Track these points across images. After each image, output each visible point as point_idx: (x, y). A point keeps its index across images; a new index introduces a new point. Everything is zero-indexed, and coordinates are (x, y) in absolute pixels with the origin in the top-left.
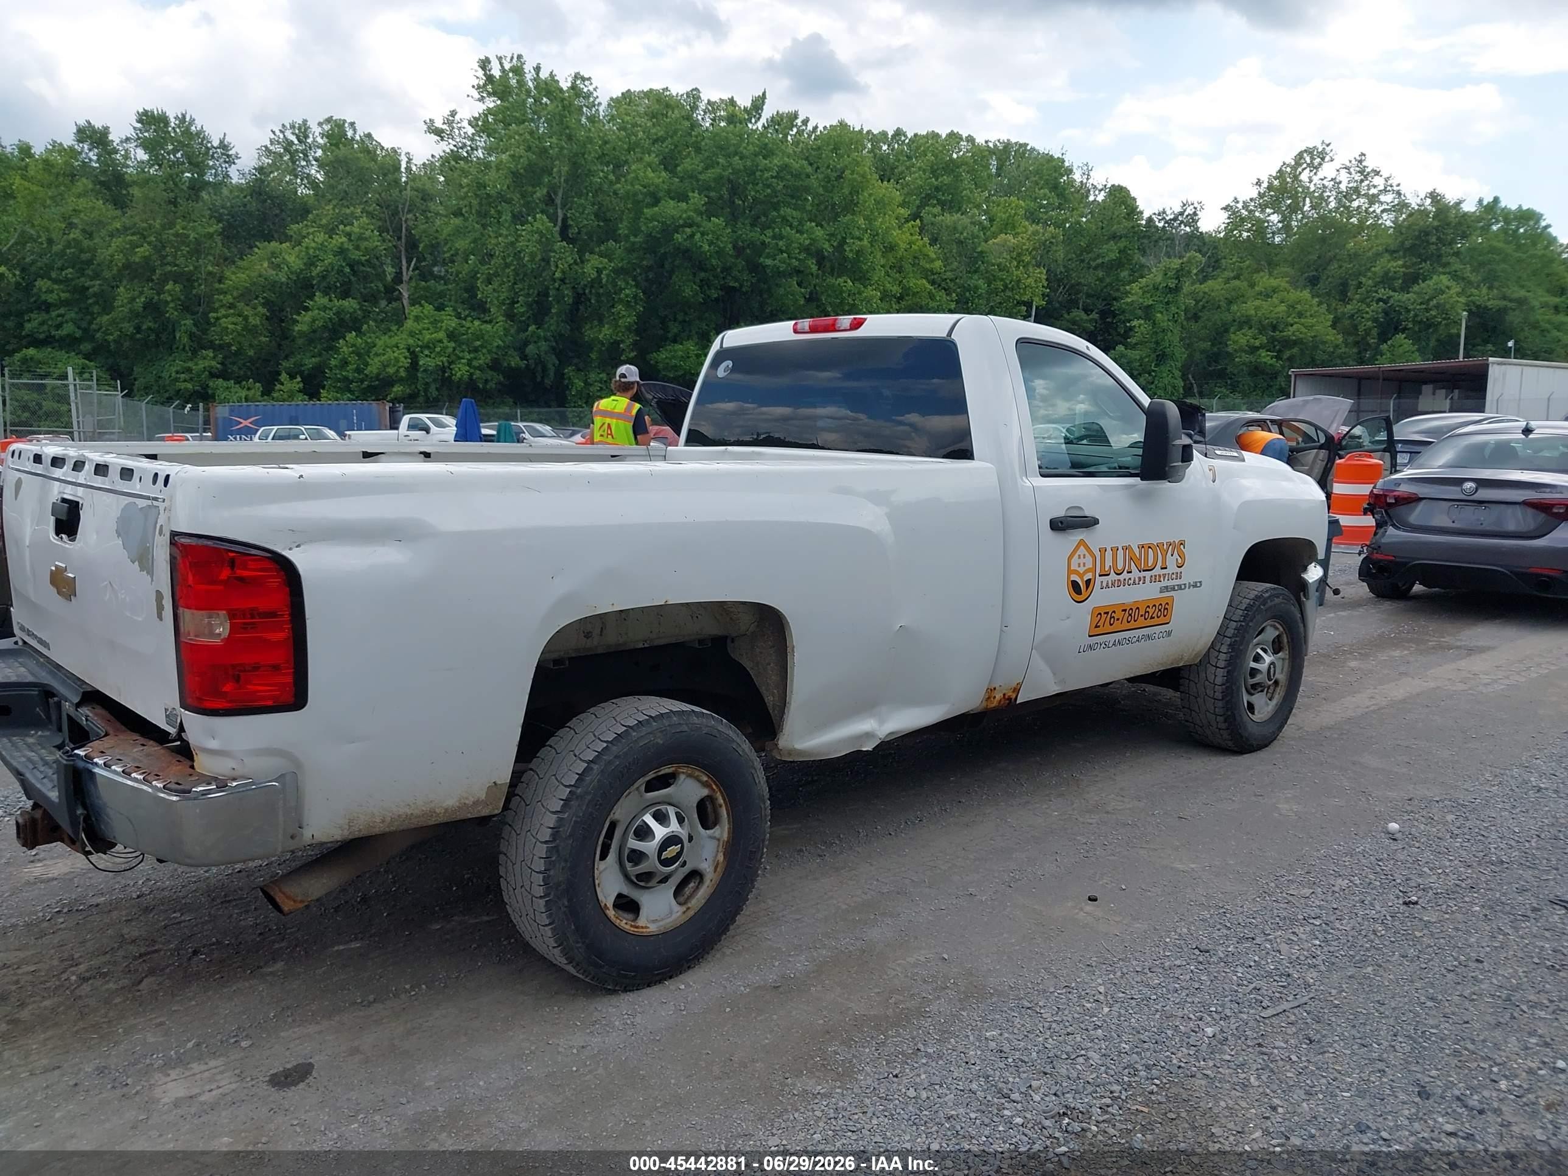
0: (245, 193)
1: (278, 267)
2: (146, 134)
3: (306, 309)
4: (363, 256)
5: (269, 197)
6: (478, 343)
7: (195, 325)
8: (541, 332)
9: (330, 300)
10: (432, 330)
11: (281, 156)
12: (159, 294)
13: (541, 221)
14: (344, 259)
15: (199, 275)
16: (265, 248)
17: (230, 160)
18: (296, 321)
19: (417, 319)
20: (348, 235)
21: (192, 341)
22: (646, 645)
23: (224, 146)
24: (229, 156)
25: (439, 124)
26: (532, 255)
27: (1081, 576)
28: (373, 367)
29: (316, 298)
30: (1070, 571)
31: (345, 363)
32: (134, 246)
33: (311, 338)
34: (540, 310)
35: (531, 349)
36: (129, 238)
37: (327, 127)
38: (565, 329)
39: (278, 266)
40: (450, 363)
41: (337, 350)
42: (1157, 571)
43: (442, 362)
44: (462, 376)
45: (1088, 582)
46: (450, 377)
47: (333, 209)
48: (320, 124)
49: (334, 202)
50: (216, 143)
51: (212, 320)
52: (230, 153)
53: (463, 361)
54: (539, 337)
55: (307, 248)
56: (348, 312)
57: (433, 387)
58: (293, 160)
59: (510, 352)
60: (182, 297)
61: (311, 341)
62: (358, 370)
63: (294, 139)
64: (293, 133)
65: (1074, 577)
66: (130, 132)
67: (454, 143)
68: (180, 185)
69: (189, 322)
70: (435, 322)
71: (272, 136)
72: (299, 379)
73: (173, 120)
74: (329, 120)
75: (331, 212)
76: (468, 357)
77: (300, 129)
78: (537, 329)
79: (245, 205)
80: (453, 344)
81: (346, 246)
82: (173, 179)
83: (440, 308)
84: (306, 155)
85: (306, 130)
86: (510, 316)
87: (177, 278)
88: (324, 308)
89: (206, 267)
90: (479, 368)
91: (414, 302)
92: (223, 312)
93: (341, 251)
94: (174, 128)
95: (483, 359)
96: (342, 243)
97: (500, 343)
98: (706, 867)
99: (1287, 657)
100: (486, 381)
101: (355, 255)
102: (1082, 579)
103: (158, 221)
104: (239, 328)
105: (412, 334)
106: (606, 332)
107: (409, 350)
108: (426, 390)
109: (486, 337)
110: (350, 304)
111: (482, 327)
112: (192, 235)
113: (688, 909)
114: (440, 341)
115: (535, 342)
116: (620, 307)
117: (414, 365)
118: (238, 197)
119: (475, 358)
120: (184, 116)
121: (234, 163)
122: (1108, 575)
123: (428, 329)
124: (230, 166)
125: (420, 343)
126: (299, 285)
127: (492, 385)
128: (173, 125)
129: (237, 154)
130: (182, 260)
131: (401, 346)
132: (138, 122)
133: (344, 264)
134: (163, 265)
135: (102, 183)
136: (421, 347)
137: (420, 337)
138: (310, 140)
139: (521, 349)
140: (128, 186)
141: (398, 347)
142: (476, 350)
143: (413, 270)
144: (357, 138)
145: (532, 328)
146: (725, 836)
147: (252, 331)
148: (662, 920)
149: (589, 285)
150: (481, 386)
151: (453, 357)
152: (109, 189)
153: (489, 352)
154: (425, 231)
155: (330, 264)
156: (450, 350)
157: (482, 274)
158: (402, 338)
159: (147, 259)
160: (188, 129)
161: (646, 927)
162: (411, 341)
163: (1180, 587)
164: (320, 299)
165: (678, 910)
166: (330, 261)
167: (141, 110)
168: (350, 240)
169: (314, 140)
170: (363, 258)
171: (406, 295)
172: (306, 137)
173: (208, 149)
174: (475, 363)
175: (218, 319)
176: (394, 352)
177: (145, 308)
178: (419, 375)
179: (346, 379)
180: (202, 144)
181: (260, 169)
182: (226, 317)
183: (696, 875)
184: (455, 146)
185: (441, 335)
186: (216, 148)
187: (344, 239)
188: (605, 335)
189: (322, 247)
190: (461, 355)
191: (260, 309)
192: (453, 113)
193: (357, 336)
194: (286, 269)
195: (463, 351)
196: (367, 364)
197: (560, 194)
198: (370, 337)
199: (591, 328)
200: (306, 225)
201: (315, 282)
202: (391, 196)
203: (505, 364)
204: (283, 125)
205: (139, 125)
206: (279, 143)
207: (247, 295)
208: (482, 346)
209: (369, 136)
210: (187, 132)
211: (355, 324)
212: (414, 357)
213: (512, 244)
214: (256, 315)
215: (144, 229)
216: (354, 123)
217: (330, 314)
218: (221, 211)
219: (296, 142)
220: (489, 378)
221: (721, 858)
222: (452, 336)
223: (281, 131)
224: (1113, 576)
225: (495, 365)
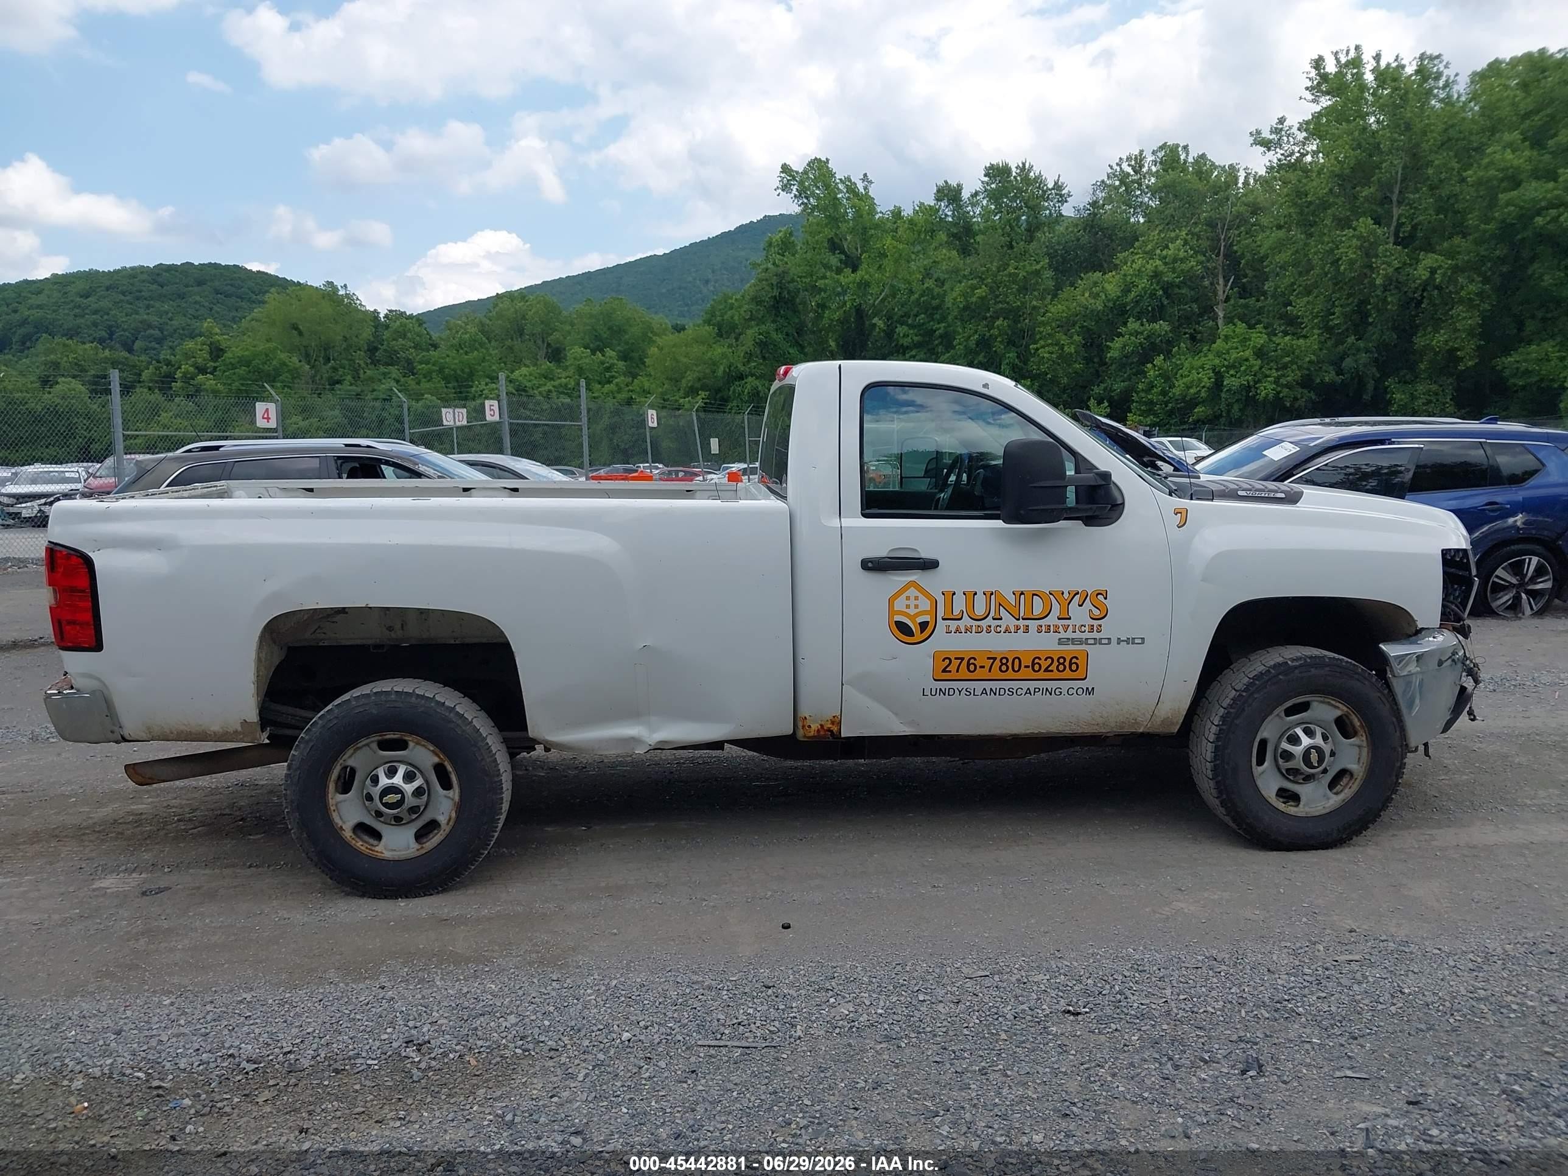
0: (1079, 228)
1: (1096, 296)
2: (993, 186)
3: (1120, 335)
4: (1177, 278)
5: (1101, 230)
6: (1288, 359)
7: (1018, 357)
8: (1361, 344)
9: (1142, 325)
10: (1240, 349)
11: (1117, 188)
12: (989, 331)
13: (1365, 224)
14: (1158, 283)
15: (1025, 310)
16: (1088, 279)
17: (1063, 199)
18: (1109, 348)
19: (1227, 338)
20: (1163, 258)
21: (1015, 373)
22: (457, 642)
23: (1058, 186)
24: (1061, 196)
25: (1266, 134)
26: (1352, 262)
27: (912, 618)
28: (1179, 388)
29: (1129, 324)
30: (891, 611)
31: (1152, 386)
32: (973, 288)
33: (1123, 363)
34: (1359, 321)
35: (1348, 363)
36: (970, 282)
37: (1161, 154)
38: (1391, 337)
39: (1098, 295)
40: (1256, 383)
41: (1144, 373)
42: (1052, 620)
43: (1248, 381)
44: (1267, 395)
45: (923, 626)
46: (1255, 396)
47: (1159, 234)
48: (1154, 153)
49: (1160, 228)
50: (1050, 186)
51: (1033, 351)
52: (1063, 192)
53: (1269, 379)
54: (1358, 350)
55: (1125, 275)
56: (1160, 336)
57: (1236, 407)
58: (1128, 191)
59: (1324, 368)
60: (1010, 333)
61: (1122, 366)
62: (1164, 393)
63: (1130, 170)
64: (1129, 165)
65: (897, 618)
66: (979, 186)
67: (1282, 152)
68: (1016, 228)
69: (1012, 355)
70: (1245, 340)
71: (1110, 171)
72: (1106, 404)
73: (1014, 170)
74: (1161, 148)
75: (1157, 237)
76: (1275, 375)
77: (1136, 158)
78: (1357, 340)
79: (1078, 240)
80: (1259, 362)
81: (1161, 268)
82: (1011, 225)
83: (1251, 327)
84: (1140, 185)
85: (1141, 160)
86: (1328, 329)
87: (1006, 313)
88: (1137, 333)
89: (1031, 302)
90: (1288, 386)
91: (1229, 320)
92: (1042, 342)
93: (1156, 275)
94: (1015, 177)
95: (1292, 375)
96: (1156, 266)
97: (1313, 357)
98: (442, 819)
99: (1365, 744)
100: (1296, 399)
101: (1168, 277)
102: (914, 622)
103: (995, 264)
104: (1054, 356)
105: (1219, 354)
106: (1440, 339)
107: (1214, 371)
108: (1229, 412)
109: (1297, 352)
110: (1162, 327)
111: (1294, 342)
112: (1022, 274)
113: (422, 848)
114: (1247, 360)
115: (1354, 355)
116: (1461, 308)
117: (1218, 384)
118: (1072, 232)
119: (1283, 375)
120: (1024, 164)
121: (1066, 201)
122: (960, 619)
123: (1237, 348)
124: (1063, 205)
125: (1226, 363)
126: (1115, 312)
127: (1301, 403)
128: (1014, 174)
129: (1069, 192)
130: (1011, 297)
131: (1207, 367)
132: (985, 176)
133: (1157, 288)
134: (996, 303)
135: (954, 235)
136: (1227, 367)
137: (1227, 357)
138: (1145, 170)
139: (1337, 364)
140: (975, 234)
141: (1203, 368)
142: (1285, 367)
143: (1231, 288)
144: (1191, 160)
145: (1351, 339)
146: (457, 798)
147: (1066, 359)
148: (400, 851)
149: (1421, 288)
150: (1288, 405)
151: (1259, 376)
152: (960, 239)
153: (1300, 368)
154: (1247, 246)
155: (1143, 289)
156: (1257, 368)
157: (1300, 286)
158: (1210, 360)
159: (982, 298)
160: (1027, 175)
161: (382, 853)
162: (1217, 361)
163: (1098, 641)
164: (1133, 325)
165: (414, 845)
166: (1143, 285)
167: (988, 165)
168: (1166, 264)
169: (1150, 169)
170: (1177, 280)
171: (1221, 314)
172: (1141, 166)
173: (1044, 192)
174: (1283, 381)
175: (1037, 349)
176: (1198, 374)
177: (977, 345)
178: (1223, 395)
179: (1151, 402)
180: (1039, 188)
181: (1094, 204)
182: (1043, 347)
183: (433, 825)
184: (1282, 155)
185: (1248, 353)
186: (1050, 190)
187: (1158, 262)
188: (1438, 342)
189: (1139, 273)
190: (1268, 372)
191: (1076, 337)
192: (1282, 121)
193: (1164, 360)
194: (1104, 297)
195: (1271, 369)
196: (1172, 386)
197: (1397, 191)
198: (1180, 359)
199: (1424, 335)
200: (1132, 252)
201: (1128, 308)
202: (1219, 214)
203: (1318, 381)
204: (1121, 159)
205: (986, 179)
206: (1115, 176)
207: (1065, 325)
208: (1292, 362)
209: (1203, 156)
210: (1026, 180)
211: (1165, 348)
212: (1219, 377)
213: (1332, 250)
214: (1072, 344)
215: (983, 273)
216: (1187, 146)
217: (1141, 339)
218: (1057, 247)
219: (1132, 173)
220: (1299, 396)
221: (454, 815)
222: (1260, 353)
223: (1117, 164)
224: (966, 621)
225: (1306, 382)
